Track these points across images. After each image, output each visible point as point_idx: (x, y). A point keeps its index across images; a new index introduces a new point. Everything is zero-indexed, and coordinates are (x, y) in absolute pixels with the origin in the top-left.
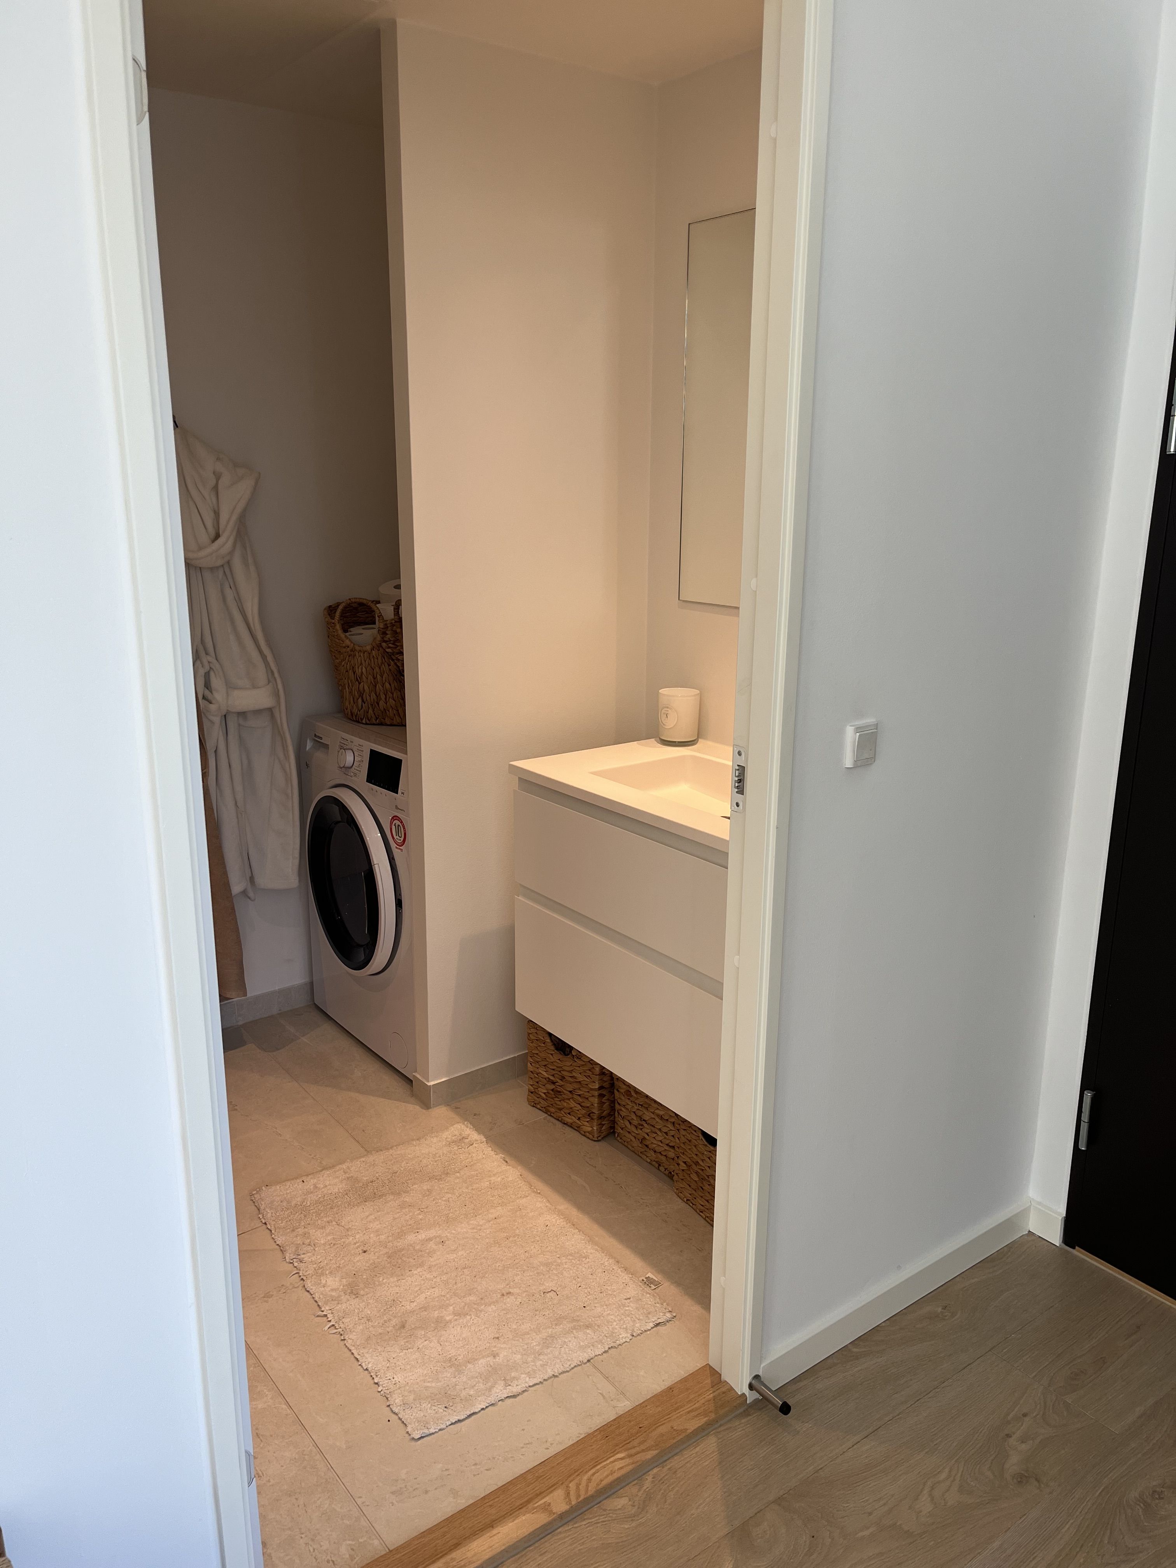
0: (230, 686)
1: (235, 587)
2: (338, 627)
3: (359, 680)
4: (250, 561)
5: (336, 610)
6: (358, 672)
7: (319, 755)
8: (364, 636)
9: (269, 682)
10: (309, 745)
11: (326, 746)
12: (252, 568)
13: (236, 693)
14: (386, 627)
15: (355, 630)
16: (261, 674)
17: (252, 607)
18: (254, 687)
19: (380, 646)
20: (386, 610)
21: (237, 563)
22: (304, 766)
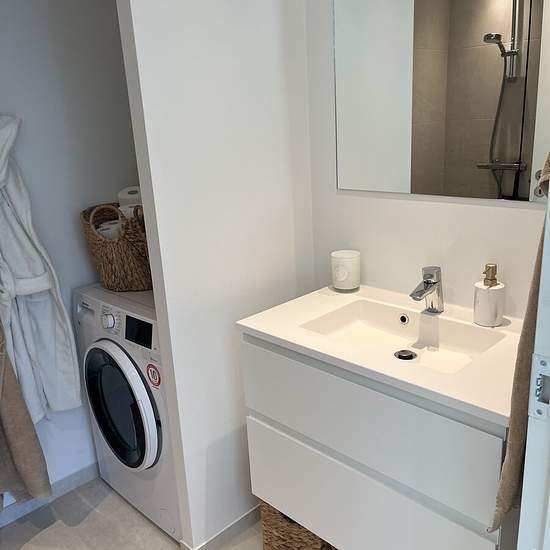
0: (16, 277)
1: (11, 204)
2: (93, 226)
3: (111, 262)
4: (22, 184)
5: (90, 214)
6: (110, 257)
7: (87, 317)
8: (111, 230)
9: (45, 270)
10: (79, 309)
11: (92, 311)
12: (23, 190)
13: (21, 282)
14: (128, 224)
15: (105, 225)
16: (39, 265)
17: (27, 218)
18: (35, 276)
19: (124, 237)
20: (127, 211)
21: (11, 186)
22: (77, 324)
